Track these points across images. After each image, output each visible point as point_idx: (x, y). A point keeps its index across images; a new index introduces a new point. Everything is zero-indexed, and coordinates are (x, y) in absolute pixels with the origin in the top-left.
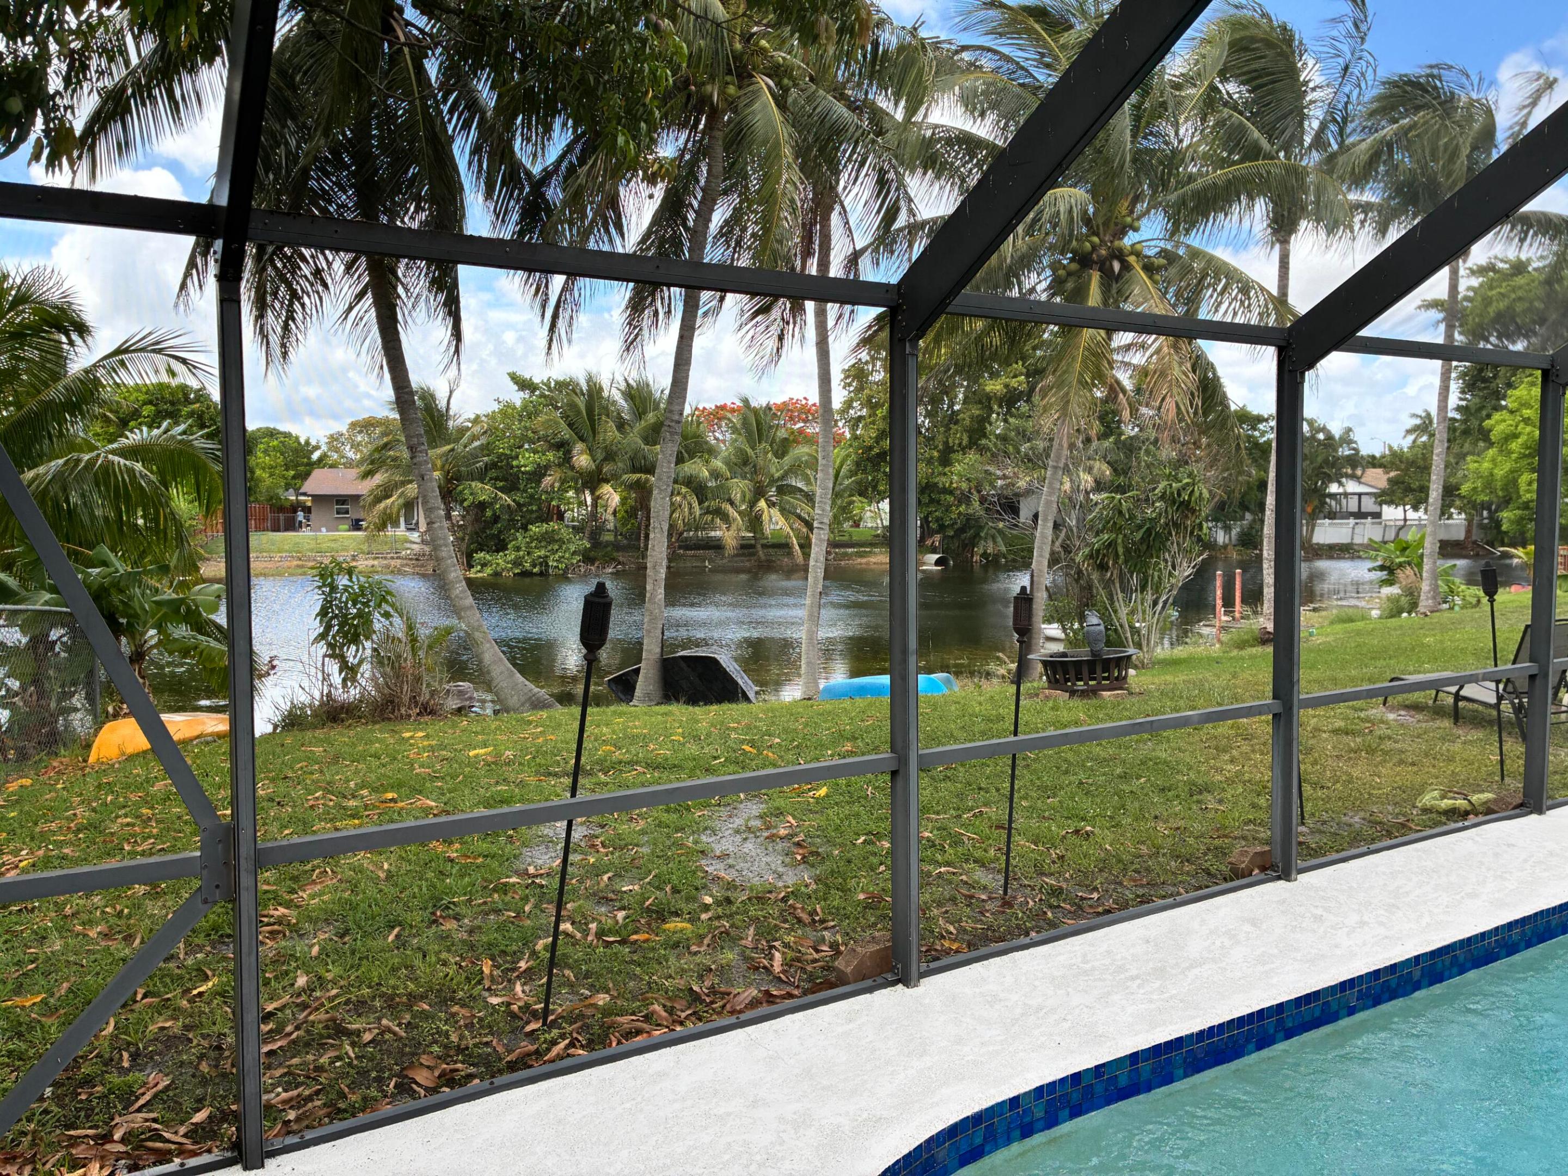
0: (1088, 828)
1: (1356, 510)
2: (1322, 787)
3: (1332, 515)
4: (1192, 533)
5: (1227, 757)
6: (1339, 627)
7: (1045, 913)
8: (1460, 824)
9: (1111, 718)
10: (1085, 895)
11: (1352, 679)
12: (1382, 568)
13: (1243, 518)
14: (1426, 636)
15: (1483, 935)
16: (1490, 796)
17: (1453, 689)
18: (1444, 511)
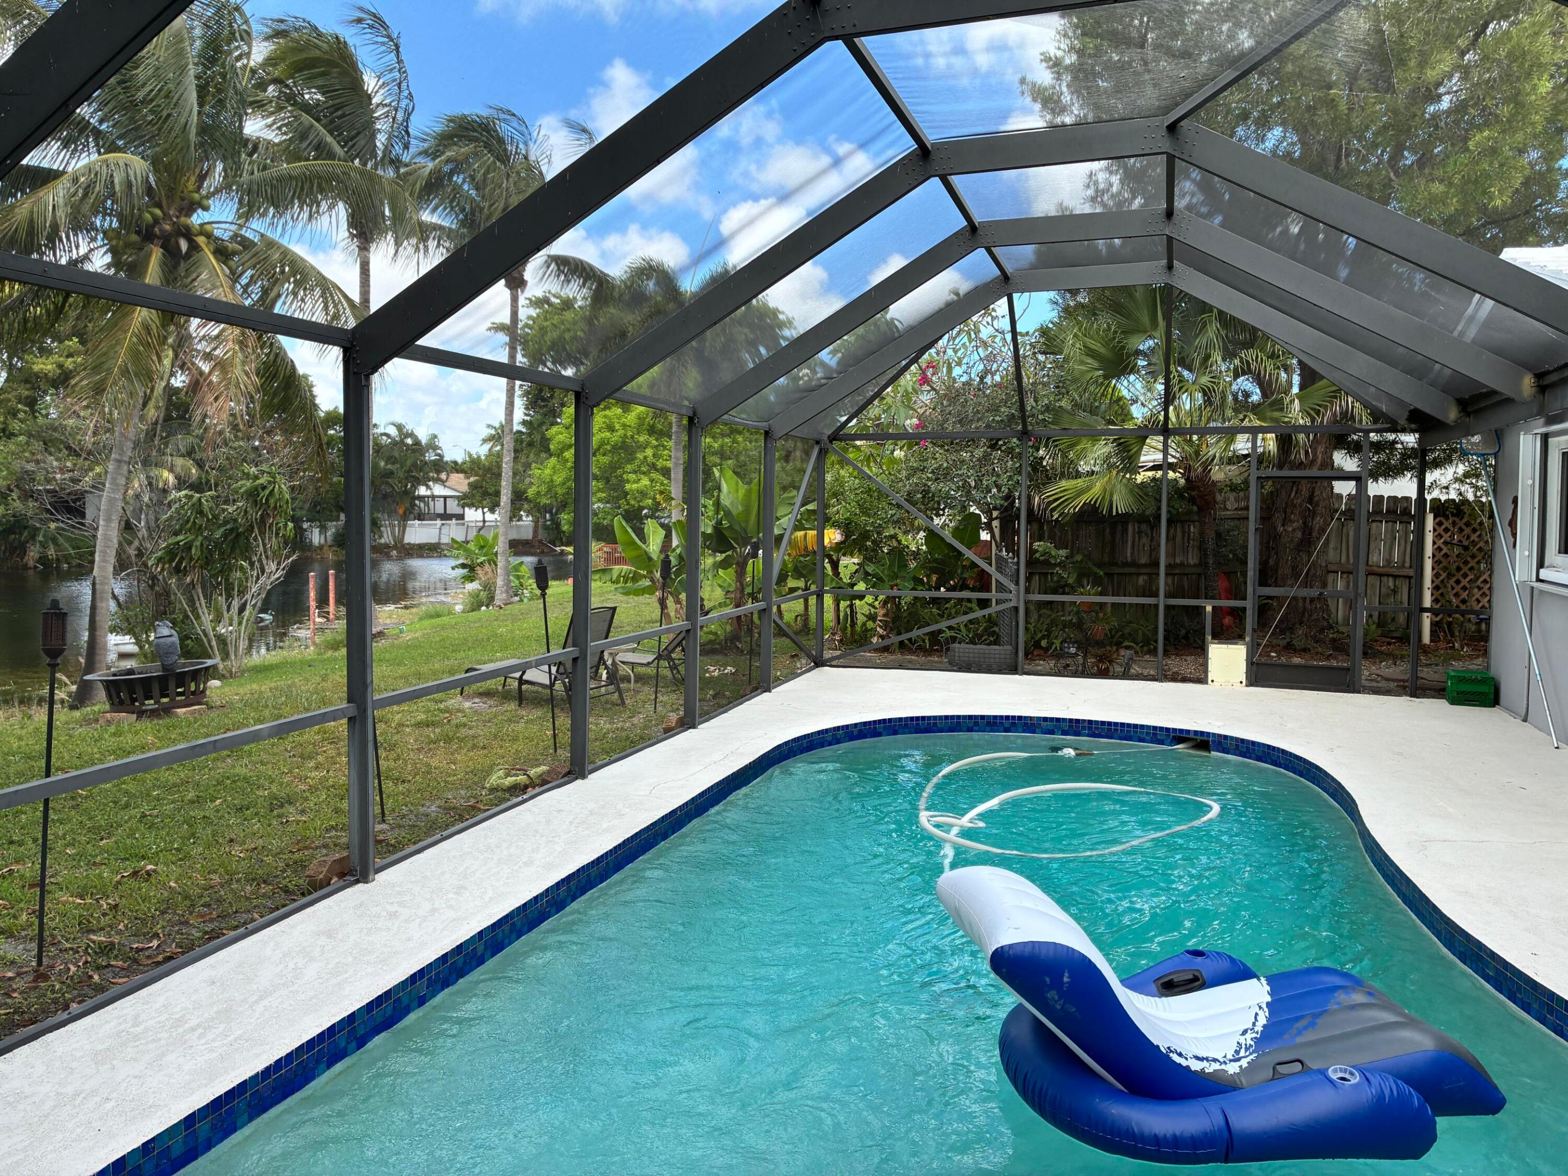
0: (150, 867)
1: (442, 511)
2: (404, 781)
3: (420, 517)
4: (277, 534)
5: (312, 764)
6: (427, 623)
7: (91, 977)
8: (520, 799)
9: (185, 738)
10: (141, 945)
11: (435, 673)
12: (463, 566)
13: (338, 519)
14: (499, 626)
15: (536, 898)
16: (544, 768)
17: (517, 675)
18: (514, 515)
